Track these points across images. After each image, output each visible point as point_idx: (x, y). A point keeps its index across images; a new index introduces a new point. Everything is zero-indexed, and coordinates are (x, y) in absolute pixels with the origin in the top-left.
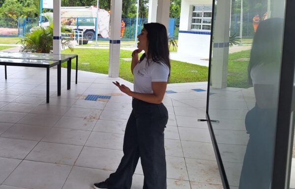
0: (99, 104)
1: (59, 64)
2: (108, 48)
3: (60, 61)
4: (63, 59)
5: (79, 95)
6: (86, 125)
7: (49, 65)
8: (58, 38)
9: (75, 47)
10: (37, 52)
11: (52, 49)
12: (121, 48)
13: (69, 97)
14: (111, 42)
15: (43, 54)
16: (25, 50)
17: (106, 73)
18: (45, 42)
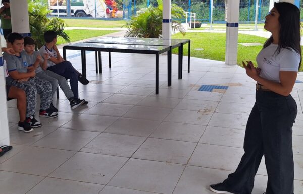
0: (215, 94)
1: (169, 50)
2: (225, 32)
3: (171, 47)
4: (174, 45)
5: (191, 86)
6: (200, 118)
7: (158, 51)
8: (167, 21)
9: (187, 31)
10: (144, 37)
11: (161, 33)
12: (239, 32)
13: (180, 87)
14: (228, 25)
15: (151, 39)
16: (131, 35)
17: (223, 60)
18: (153, 25)
